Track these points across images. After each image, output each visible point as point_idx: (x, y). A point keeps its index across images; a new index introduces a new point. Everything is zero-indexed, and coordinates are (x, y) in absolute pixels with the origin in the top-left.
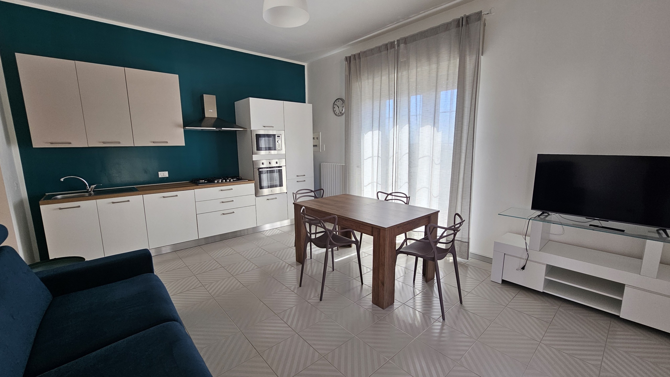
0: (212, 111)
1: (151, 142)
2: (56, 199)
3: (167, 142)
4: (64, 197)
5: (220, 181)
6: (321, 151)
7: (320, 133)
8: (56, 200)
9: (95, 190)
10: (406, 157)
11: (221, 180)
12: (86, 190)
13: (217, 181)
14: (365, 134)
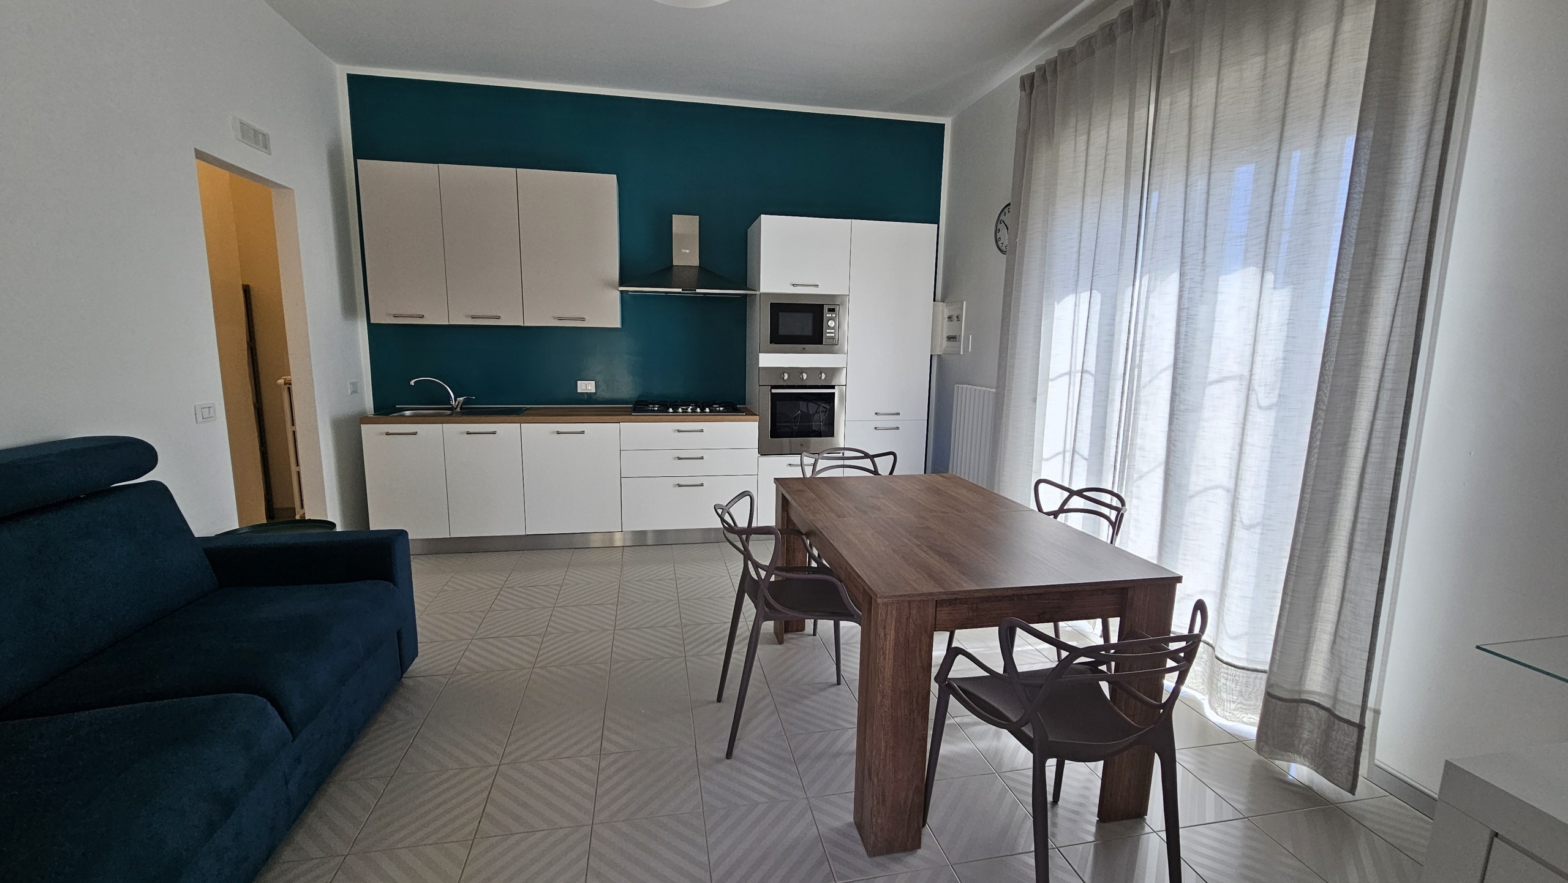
0: (688, 251)
1: (555, 318)
2: (404, 416)
3: (583, 319)
4: (415, 413)
5: (689, 410)
6: (962, 353)
7: (965, 302)
8: (403, 418)
9: (463, 406)
10: (1166, 380)
11: (691, 407)
12: (450, 406)
13: (682, 409)
14: (1058, 303)
